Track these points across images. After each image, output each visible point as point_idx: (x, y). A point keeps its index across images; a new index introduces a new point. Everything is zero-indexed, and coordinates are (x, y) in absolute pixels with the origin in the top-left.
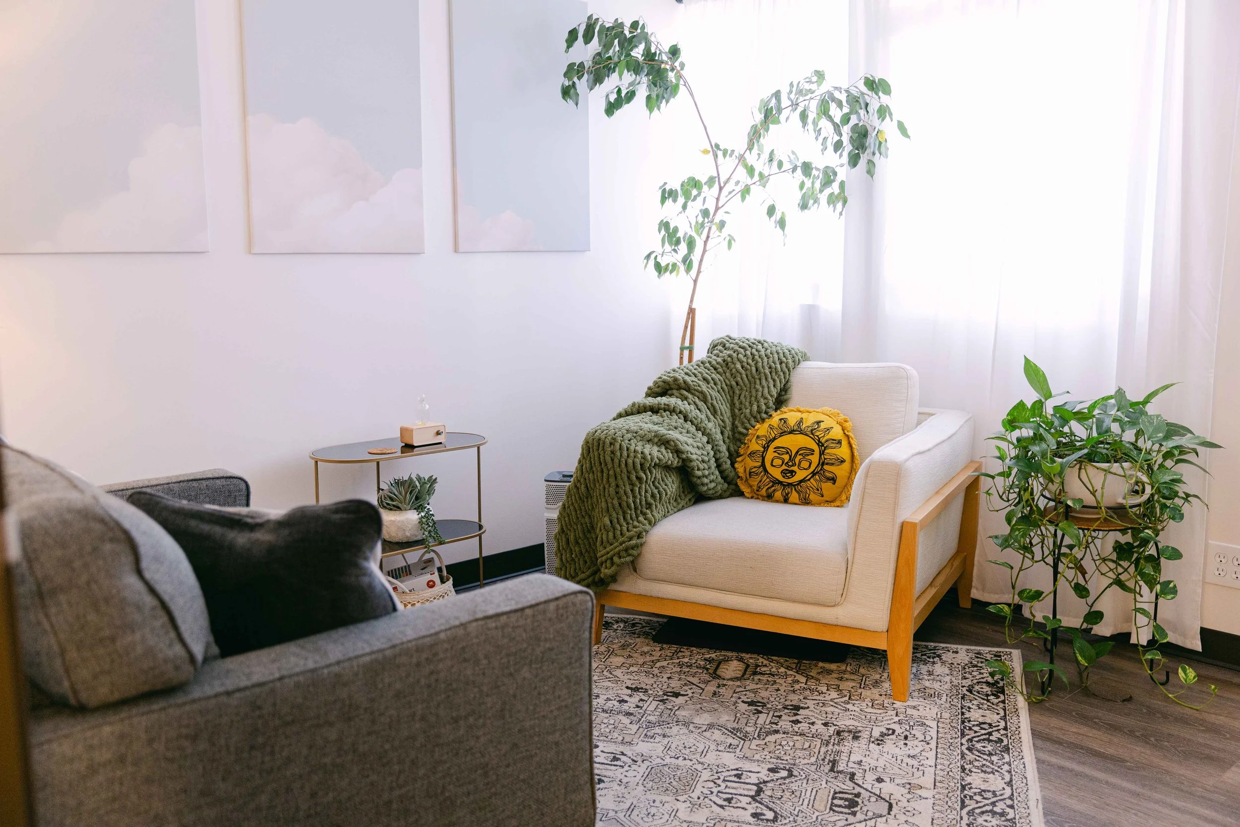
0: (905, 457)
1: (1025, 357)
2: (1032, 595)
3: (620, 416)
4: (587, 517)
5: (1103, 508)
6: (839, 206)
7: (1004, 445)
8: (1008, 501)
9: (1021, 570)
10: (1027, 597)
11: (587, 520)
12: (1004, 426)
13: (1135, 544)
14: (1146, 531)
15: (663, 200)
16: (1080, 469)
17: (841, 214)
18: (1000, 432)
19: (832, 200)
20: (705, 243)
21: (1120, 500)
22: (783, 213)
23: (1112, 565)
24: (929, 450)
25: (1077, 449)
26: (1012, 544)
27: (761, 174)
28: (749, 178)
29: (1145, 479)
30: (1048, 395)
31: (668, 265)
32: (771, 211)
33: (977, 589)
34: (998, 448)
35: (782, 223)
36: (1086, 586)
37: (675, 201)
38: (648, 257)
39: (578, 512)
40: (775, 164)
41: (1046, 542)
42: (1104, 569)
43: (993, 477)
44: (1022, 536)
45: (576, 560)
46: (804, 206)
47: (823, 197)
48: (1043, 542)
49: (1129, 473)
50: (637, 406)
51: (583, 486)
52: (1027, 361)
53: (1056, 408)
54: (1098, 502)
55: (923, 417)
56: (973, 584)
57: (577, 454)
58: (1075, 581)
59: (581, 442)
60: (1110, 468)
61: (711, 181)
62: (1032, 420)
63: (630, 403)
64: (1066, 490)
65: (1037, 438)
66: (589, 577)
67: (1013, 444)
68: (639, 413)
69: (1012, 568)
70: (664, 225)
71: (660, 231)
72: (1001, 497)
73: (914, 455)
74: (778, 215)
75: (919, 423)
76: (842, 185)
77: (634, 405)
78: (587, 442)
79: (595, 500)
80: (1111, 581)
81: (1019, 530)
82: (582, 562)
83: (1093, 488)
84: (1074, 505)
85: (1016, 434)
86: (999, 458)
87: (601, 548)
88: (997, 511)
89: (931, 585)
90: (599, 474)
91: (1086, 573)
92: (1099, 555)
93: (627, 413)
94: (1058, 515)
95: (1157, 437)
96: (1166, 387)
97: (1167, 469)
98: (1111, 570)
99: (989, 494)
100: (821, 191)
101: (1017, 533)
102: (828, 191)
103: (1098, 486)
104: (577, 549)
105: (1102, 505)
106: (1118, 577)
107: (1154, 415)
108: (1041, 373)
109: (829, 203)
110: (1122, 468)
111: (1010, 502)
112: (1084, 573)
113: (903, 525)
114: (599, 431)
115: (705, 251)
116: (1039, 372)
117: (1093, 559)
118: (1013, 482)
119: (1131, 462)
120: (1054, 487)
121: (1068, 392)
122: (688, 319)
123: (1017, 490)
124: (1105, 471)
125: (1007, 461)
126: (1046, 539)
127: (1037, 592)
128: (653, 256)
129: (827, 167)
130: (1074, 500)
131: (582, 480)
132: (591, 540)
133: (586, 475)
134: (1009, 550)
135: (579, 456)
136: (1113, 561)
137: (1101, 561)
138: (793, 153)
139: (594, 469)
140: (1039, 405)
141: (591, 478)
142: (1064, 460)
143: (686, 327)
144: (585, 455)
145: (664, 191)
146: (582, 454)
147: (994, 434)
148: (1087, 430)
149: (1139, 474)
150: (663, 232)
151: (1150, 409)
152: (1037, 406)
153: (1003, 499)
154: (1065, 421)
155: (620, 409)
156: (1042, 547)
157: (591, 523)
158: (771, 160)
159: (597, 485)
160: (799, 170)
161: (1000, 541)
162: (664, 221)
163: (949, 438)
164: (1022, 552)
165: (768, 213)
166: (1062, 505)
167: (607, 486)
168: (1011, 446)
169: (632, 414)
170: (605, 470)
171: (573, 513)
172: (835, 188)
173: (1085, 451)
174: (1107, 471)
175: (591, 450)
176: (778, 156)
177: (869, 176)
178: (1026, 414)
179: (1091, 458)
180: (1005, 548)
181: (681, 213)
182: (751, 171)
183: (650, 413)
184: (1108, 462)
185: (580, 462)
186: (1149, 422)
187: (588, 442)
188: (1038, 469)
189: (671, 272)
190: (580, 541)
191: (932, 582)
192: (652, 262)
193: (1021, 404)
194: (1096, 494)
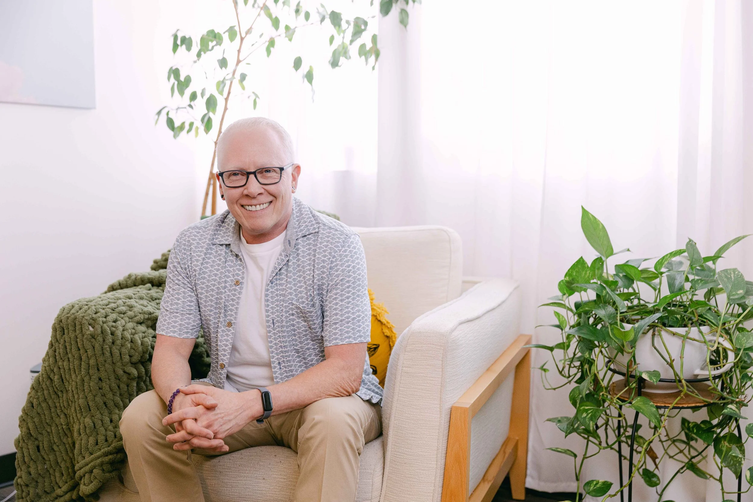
0: (450, 325)
1: (582, 207)
2: (599, 488)
3: (112, 289)
4: (62, 416)
5: (683, 382)
6: (372, 59)
7: (562, 311)
8: (569, 376)
9: (585, 457)
10: (594, 491)
11: (63, 420)
12: (561, 289)
13: (715, 422)
14: (730, 406)
15: (175, 47)
16: (653, 335)
17: (373, 68)
18: (557, 296)
19: (363, 51)
20: (226, 99)
21: (698, 372)
22: (311, 67)
23: (682, 446)
24: (478, 318)
25: (647, 312)
26: (578, 427)
27: (287, 28)
28: (274, 29)
29: (727, 344)
30: (610, 252)
31: (183, 123)
32: (298, 63)
33: (532, 477)
34: (557, 314)
35: (309, 76)
36: (656, 472)
37: (189, 49)
38: (159, 113)
39: (53, 410)
40: (302, 15)
41: (610, 423)
42: (673, 451)
43: (551, 349)
44: (591, 419)
45: (51, 471)
46: (335, 64)
47: (354, 50)
48: (607, 424)
49: (709, 338)
50: (133, 277)
51: (56, 377)
52: (585, 213)
53: (618, 267)
54: (676, 374)
55: (467, 285)
56: (529, 472)
57: (47, 336)
58: (644, 467)
59: (52, 320)
60: (688, 333)
61: (232, 33)
62: (592, 281)
63: (126, 275)
64: (637, 362)
65: (601, 301)
66: (66, 493)
67: (571, 310)
68: (135, 285)
69: (575, 456)
70: (175, 72)
71: (169, 78)
72: (561, 373)
73: (461, 323)
74: (304, 69)
75: (463, 291)
76: (374, 39)
77: (130, 276)
78: (59, 321)
79: (70, 394)
80: (682, 465)
81: (586, 411)
82: (57, 474)
83: (670, 358)
84: (651, 378)
85: (576, 297)
86: (558, 326)
87: (80, 458)
88: (555, 389)
89: (484, 479)
90: (76, 362)
91: (657, 458)
92: (667, 435)
93: (121, 286)
94: (629, 391)
95: (738, 294)
96: (737, 240)
97: (748, 331)
98: (681, 451)
99: (545, 370)
100: (352, 42)
101: (584, 415)
102: (358, 42)
103: (675, 355)
104: (51, 457)
105: (682, 377)
106: (690, 460)
107: (730, 270)
108: (601, 227)
109: (360, 54)
110: (701, 332)
111: (570, 379)
112: (654, 458)
113: (451, 409)
114: (77, 307)
115: (226, 109)
116: (598, 225)
117: (660, 441)
118: (575, 354)
119: (709, 325)
120: (624, 359)
121: (628, 250)
122: (209, 184)
123: (578, 364)
124: (683, 336)
125: (567, 329)
126: (610, 419)
127: (605, 483)
128: (164, 112)
129: (357, 18)
130: (648, 372)
131: (55, 370)
132: (67, 446)
133: (60, 363)
134: (574, 434)
135: (50, 339)
136: (683, 442)
137: (669, 442)
138: (322, 6)
139: (70, 355)
140: (599, 263)
141: (66, 368)
142: (636, 325)
143: (207, 194)
144: (58, 337)
145: (176, 37)
146: (54, 336)
147: (551, 299)
148: (655, 290)
149: (721, 340)
150: (172, 80)
151: (720, 266)
152: (598, 265)
153: (563, 375)
154: (629, 280)
155: (114, 280)
156: (606, 429)
157: (68, 424)
158: (297, 11)
159: (73, 376)
160: (328, 21)
161: (564, 425)
162: (174, 68)
163: (499, 305)
164: (586, 436)
165: (294, 67)
166: (634, 380)
167: (86, 379)
168: (570, 314)
169: (127, 287)
170: (84, 358)
171: (46, 412)
172: (366, 39)
173: (658, 315)
174: (685, 338)
175: (66, 331)
176: (304, 9)
177: (402, 26)
178: (586, 274)
179: (664, 323)
180: (570, 433)
181: (195, 62)
182: (276, 23)
183: (149, 285)
184: (685, 326)
185: (51, 345)
186: (726, 277)
187: (61, 321)
188: (604, 336)
189: (189, 131)
190: (55, 447)
191: (484, 476)
192: (163, 118)
193: (581, 262)
194: (674, 363)
